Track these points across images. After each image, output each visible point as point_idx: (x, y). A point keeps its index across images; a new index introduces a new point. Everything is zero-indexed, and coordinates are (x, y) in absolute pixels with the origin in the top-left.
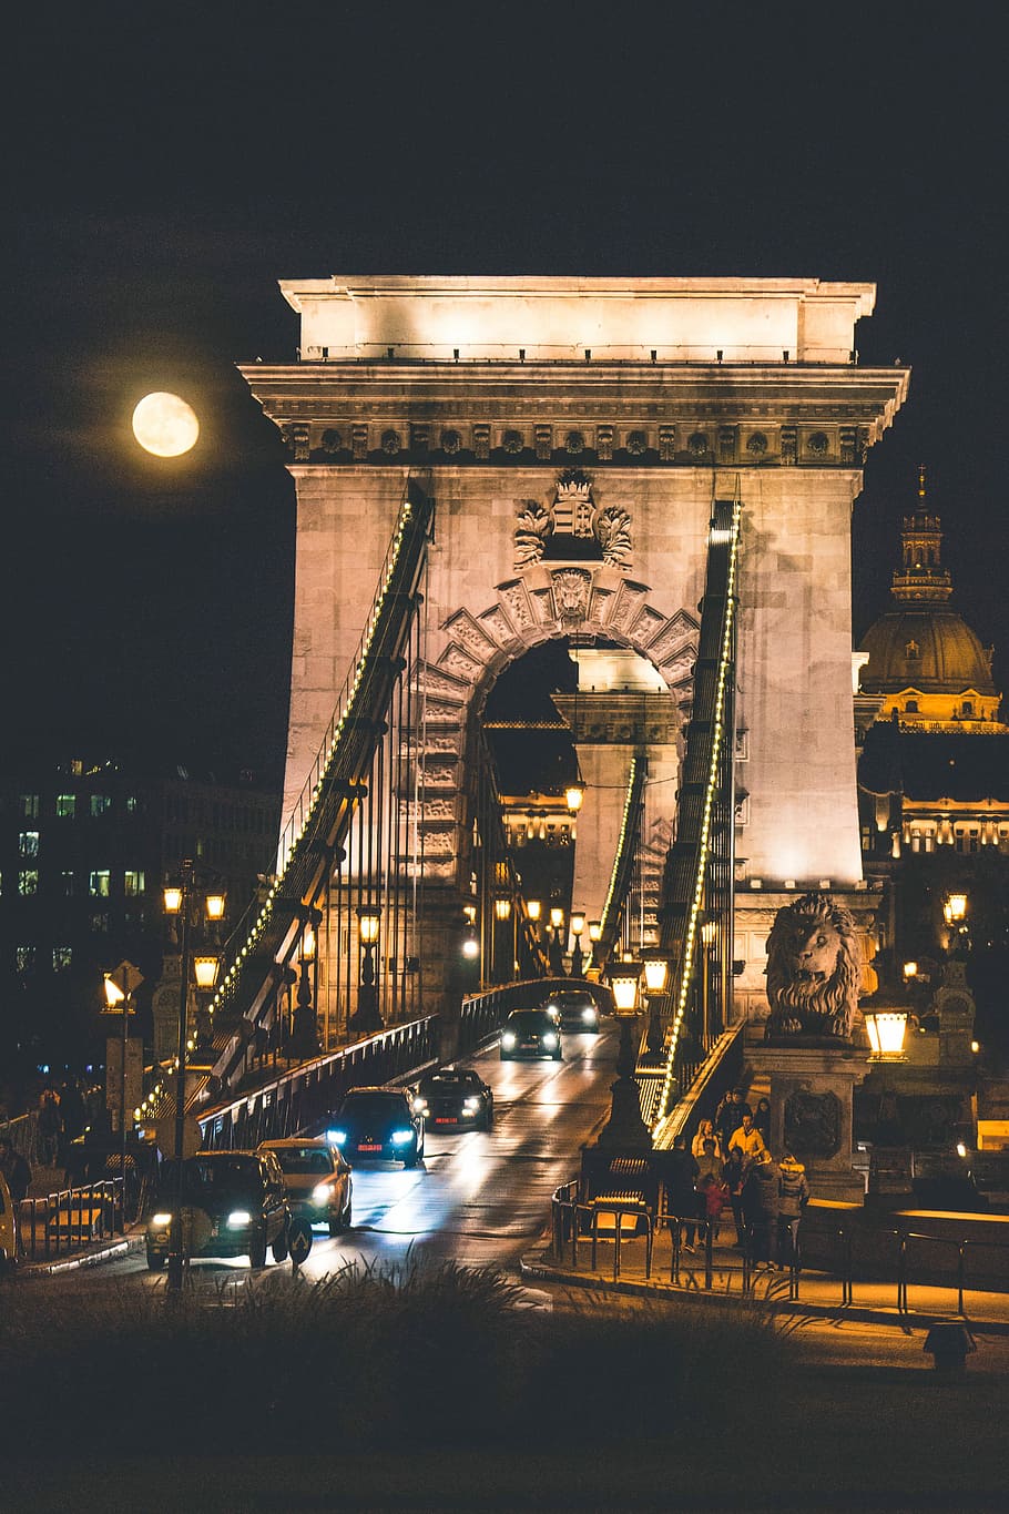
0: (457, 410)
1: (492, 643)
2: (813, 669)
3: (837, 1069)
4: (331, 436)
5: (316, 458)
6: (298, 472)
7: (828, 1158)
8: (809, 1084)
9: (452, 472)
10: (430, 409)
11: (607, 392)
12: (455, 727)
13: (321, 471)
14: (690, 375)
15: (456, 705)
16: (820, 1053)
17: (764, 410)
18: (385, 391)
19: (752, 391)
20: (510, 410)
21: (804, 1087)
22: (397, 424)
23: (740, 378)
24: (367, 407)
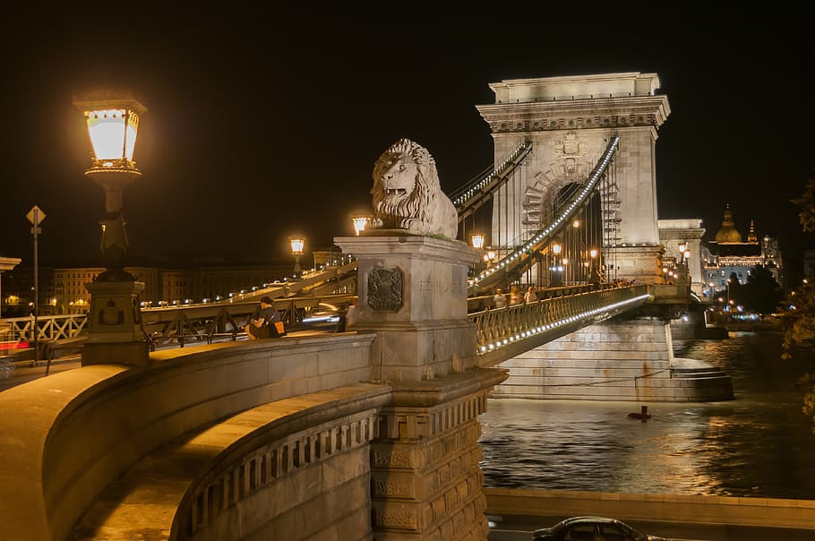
0: (538, 115)
1: (549, 181)
2: (640, 184)
3: (396, 251)
4: (503, 125)
5: (500, 132)
6: (494, 136)
7: (397, 312)
8: (383, 261)
9: (537, 133)
10: (530, 115)
11: (579, 108)
12: (539, 204)
13: (500, 135)
14: (603, 101)
15: (539, 198)
16: (386, 239)
17: (624, 110)
18: (517, 111)
19: (620, 105)
20: (552, 115)
21: (380, 264)
22: (521, 120)
23: (616, 101)
24: (512, 116)
